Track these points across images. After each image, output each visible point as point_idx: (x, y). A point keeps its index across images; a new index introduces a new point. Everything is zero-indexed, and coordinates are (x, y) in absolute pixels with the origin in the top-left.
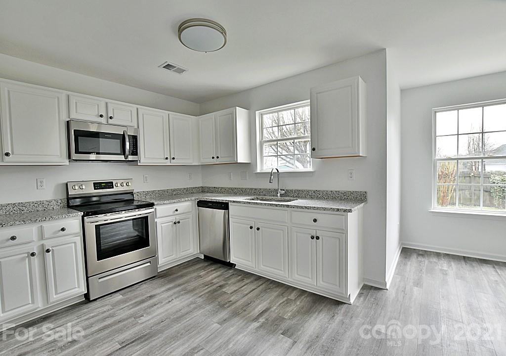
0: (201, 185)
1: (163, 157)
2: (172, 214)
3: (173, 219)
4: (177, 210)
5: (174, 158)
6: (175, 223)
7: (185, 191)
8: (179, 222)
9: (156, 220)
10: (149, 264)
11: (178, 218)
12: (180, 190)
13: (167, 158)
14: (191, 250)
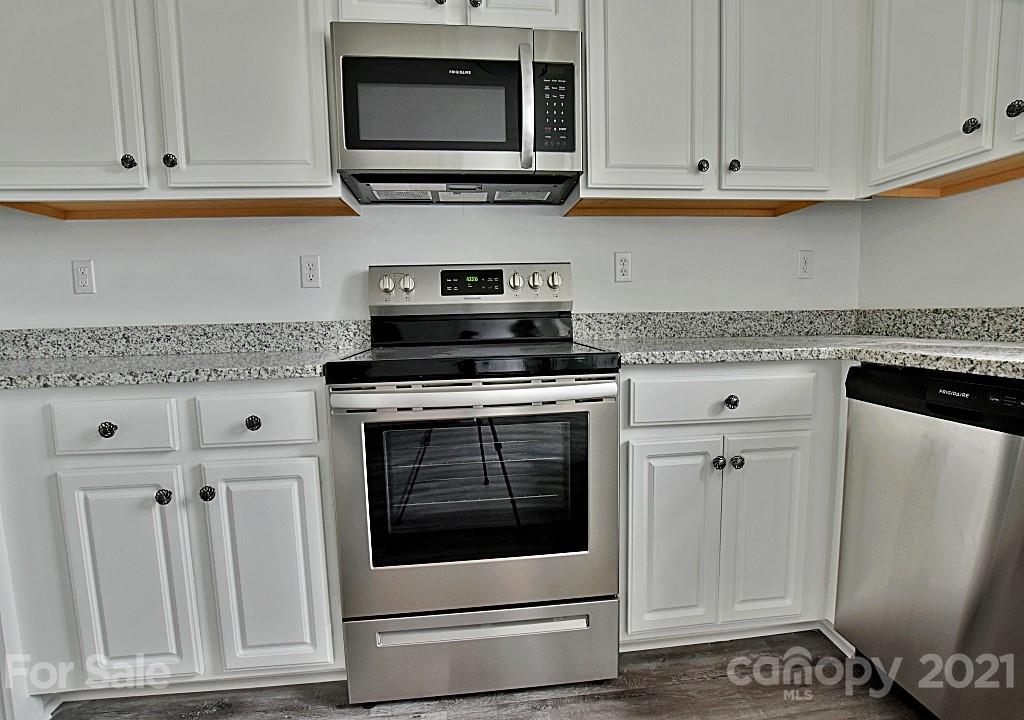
0: (855, 304)
1: (685, 161)
2: (705, 416)
3: (711, 440)
4: (731, 402)
5: (734, 166)
6: (718, 464)
7: (778, 323)
8: (738, 463)
9: (625, 436)
10: (581, 624)
11: (735, 441)
12: (756, 317)
13: (702, 166)
14: (788, 602)
